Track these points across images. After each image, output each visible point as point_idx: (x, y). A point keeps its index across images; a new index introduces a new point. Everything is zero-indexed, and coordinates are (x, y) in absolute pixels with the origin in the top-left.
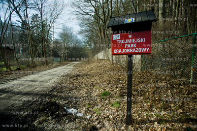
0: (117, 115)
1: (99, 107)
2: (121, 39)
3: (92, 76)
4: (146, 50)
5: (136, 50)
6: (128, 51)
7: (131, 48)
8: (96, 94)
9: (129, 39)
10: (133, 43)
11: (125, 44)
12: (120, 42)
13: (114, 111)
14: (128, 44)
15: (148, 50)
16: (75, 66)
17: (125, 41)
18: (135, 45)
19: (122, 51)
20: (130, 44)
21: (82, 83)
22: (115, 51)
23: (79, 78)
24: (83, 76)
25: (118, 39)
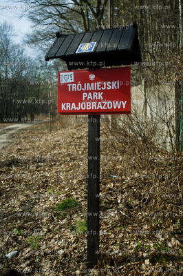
0: (75, 248)
1: (42, 234)
2: (76, 82)
3: (52, 163)
4: (122, 105)
5: (103, 105)
6: (88, 106)
7: (93, 101)
8: (44, 207)
9: (90, 82)
10: (97, 91)
11: (82, 92)
12: (74, 87)
13: (72, 240)
14: (87, 92)
15: (124, 105)
16: (12, 136)
17: (83, 87)
18: (100, 96)
19: (77, 106)
20: (92, 92)
21: (20, 181)
22: (63, 106)
23: (14, 168)
24: (26, 162)
25: (69, 81)
